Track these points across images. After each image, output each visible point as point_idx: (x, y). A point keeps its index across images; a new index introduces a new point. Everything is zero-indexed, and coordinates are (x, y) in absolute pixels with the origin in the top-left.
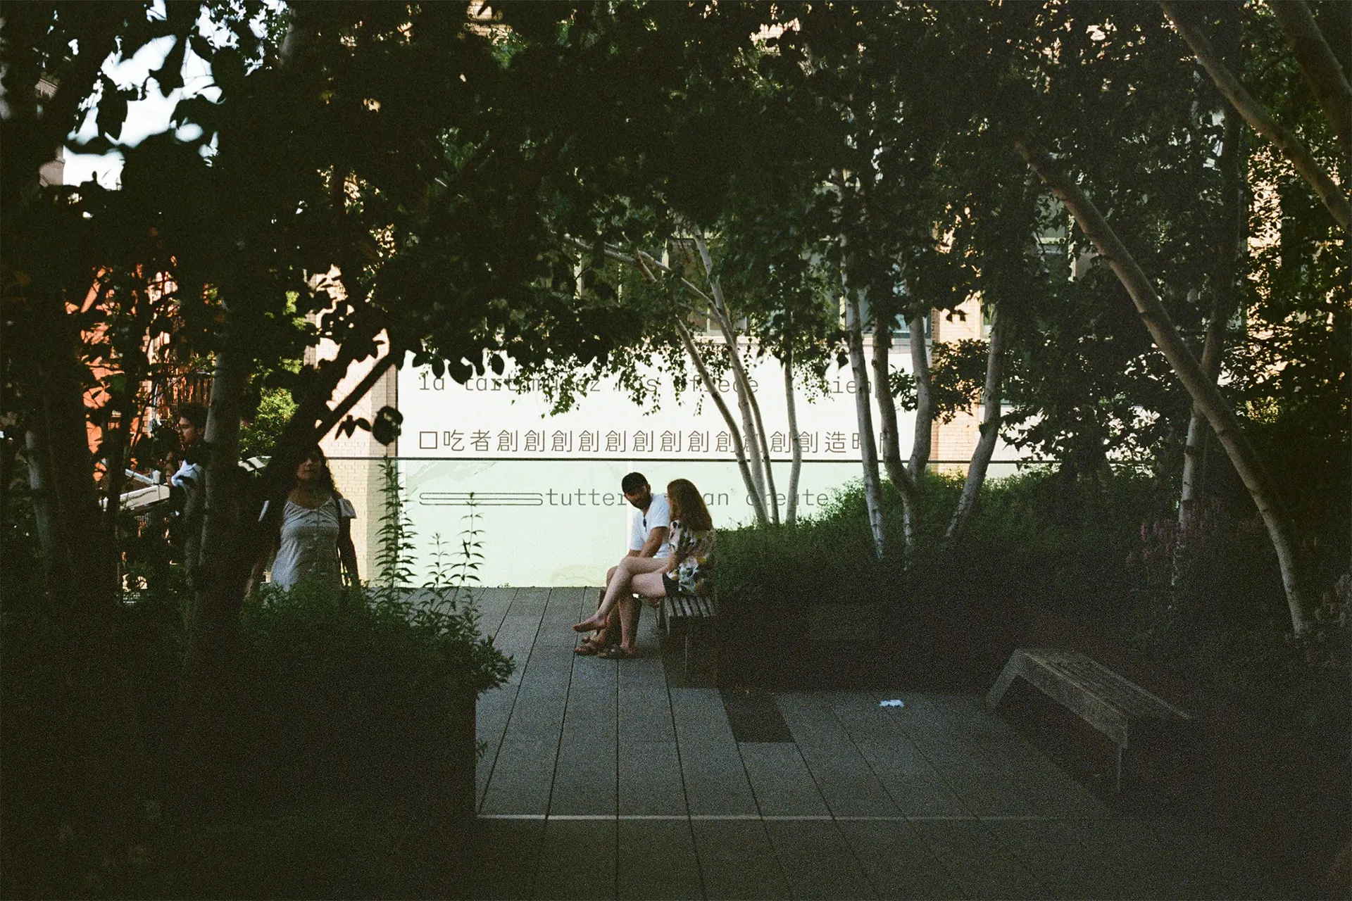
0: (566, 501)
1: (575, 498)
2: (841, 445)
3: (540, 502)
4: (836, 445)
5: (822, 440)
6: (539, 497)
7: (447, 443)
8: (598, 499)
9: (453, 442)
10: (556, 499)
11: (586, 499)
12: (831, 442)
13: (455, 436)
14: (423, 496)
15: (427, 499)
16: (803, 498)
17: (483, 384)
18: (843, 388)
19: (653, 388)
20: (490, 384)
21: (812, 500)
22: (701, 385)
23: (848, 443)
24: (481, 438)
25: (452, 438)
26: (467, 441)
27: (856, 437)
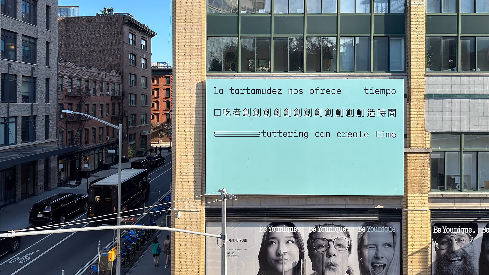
0: (269, 135)
1: (272, 134)
2: (373, 114)
3: (259, 135)
4: (371, 114)
5: (366, 112)
6: (259, 133)
7: (224, 113)
8: (281, 134)
9: (226, 113)
10: (265, 134)
11: (277, 134)
12: (370, 113)
13: (227, 111)
14: (215, 133)
15: (217, 134)
16: (359, 135)
17: (237, 92)
18: (374, 92)
19: (302, 93)
20: (240, 91)
21: (362, 135)
22: (320, 91)
23: (376, 113)
24: (237, 112)
25: (226, 111)
26: (231, 112)
27: (379, 111)
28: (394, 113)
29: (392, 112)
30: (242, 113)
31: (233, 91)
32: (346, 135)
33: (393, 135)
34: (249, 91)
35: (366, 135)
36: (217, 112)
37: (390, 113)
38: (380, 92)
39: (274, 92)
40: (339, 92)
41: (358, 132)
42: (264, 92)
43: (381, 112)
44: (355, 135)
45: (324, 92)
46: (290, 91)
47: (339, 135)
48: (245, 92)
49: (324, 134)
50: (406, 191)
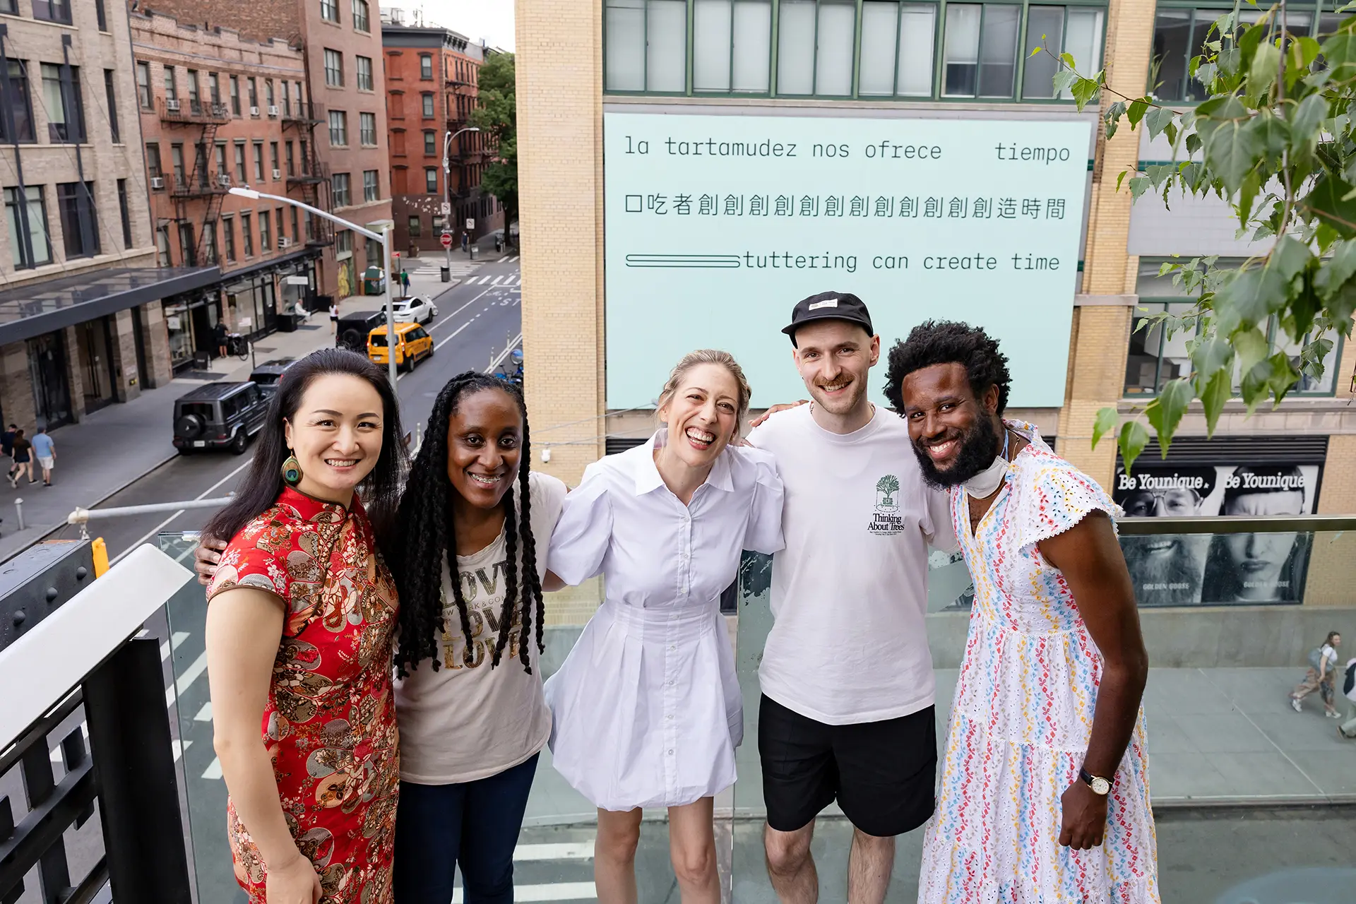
0: (762, 264)
1: (770, 261)
2: (1012, 211)
3: (737, 264)
4: (1008, 211)
5: (996, 206)
6: (736, 259)
7: (651, 206)
8: (791, 262)
9: (657, 205)
10: (753, 262)
11: (780, 261)
12: (1004, 208)
13: (659, 200)
14: (629, 258)
15: (633, 260)
16: (974, 262)
17: (685, 149)
18: (1018, 155)
19: (845, 154)
20: (692, 149)
21: (983, 263)
22: (889, 151)
23: (1019, 209)
24: (683, 202)
25: (656, 201)
26: (670, 204)
27: (1026, 204)
28: (1061, 209)
29: (1057, 206)
30: (695, 206)
31: (674, 148)
32: (945, 263)
33: (1052, 264)
34: (715, 149)
35: (992, 263)
36: (634, 204)
37: (1050, 208)
38: (1032, 155)
39: (777, 150)
40: (936, 152)
41: (973, 255)
42: (751, 152)
43: (1031, 206)
44: (966, 263)
45: (901, 152)
46: (818, 148)
47: (929, 263)
48: (704, 149)
49: (894, 262)
50: (1069, 395)
